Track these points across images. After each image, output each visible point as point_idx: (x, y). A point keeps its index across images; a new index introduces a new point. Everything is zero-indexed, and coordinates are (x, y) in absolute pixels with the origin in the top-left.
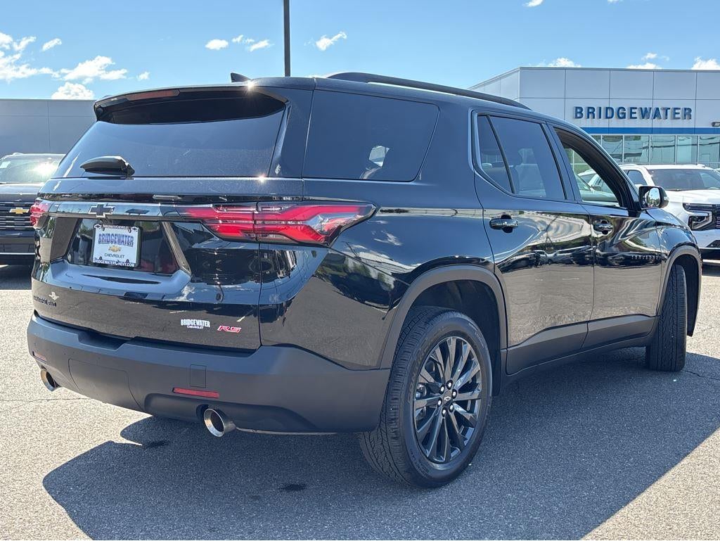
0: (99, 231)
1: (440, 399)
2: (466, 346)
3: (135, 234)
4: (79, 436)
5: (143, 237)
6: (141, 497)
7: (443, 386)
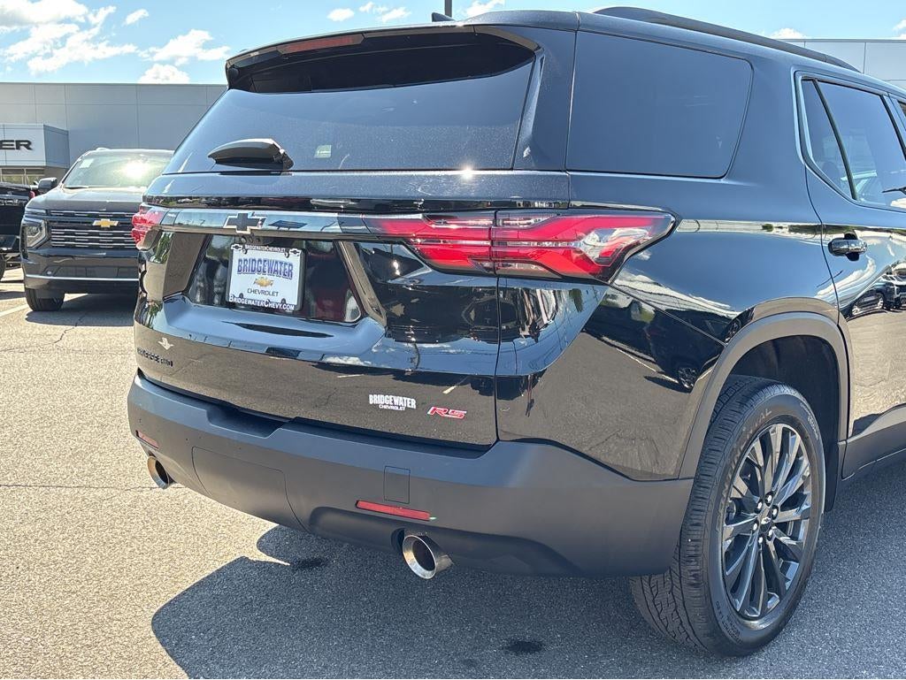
0: (238, 255)
1: (756, 521)
2: (795, 439)
3: (295, 259)
4: (198, 547)
5: (307, 263)
6: (297, 655)
7: (761, 501)
